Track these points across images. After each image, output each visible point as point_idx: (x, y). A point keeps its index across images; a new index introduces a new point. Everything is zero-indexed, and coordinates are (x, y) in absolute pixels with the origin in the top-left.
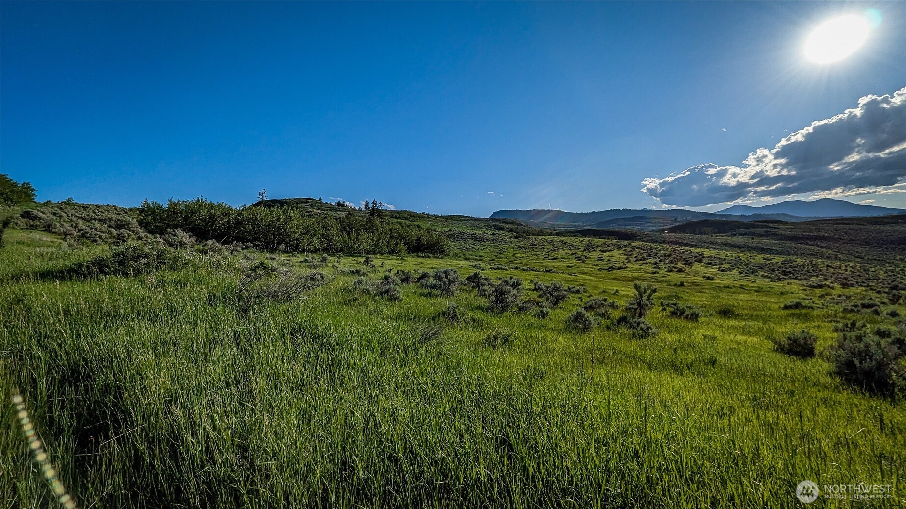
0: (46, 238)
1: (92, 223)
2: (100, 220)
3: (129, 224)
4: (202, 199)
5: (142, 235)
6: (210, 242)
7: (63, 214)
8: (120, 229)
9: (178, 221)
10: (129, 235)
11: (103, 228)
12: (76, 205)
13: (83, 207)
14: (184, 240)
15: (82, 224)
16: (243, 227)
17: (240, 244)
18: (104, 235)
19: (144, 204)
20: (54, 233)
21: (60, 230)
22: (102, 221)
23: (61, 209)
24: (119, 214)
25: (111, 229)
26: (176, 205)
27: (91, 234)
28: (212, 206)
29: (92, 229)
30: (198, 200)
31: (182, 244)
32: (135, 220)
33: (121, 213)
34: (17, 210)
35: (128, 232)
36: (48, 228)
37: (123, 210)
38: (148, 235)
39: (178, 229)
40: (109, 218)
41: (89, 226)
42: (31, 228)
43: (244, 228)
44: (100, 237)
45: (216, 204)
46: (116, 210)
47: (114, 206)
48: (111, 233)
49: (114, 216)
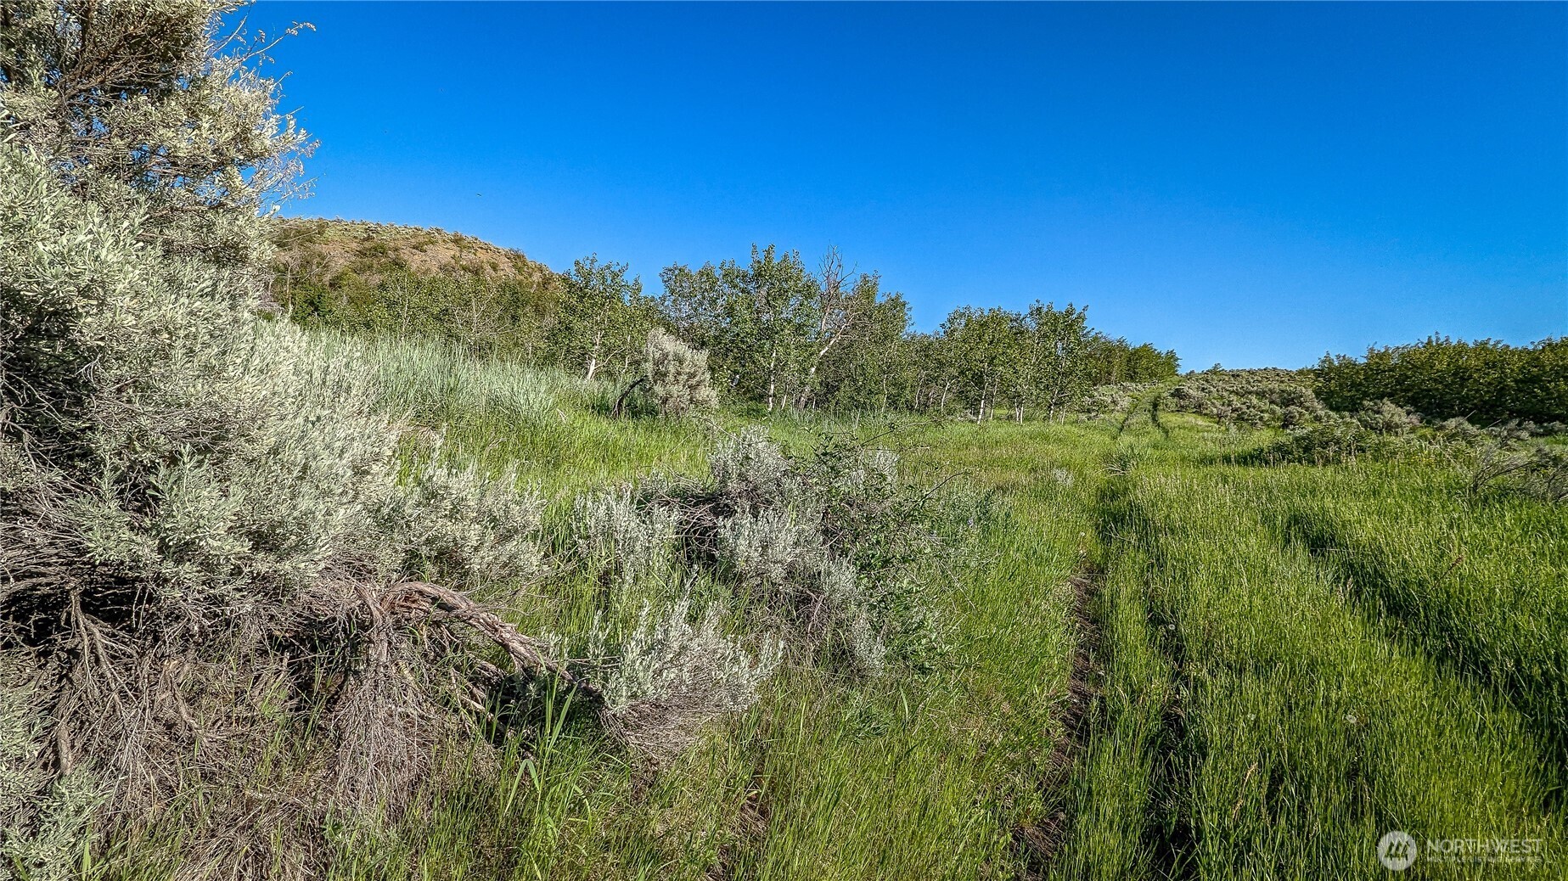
0: (1201, 422)
1: (1247, 398)
2: (1257, 394)
3: (1301, 396)
4: (1438, 339)
5: (1321, 413)
6: (1452, 423)
7: (1212, 389)
8: (1288, 406)
9: (1386, 385)
10: (1301, 414)
11: (1261, 404)
12: (1223, 373)
13: (1233, 376)
14: (1396, 419)
15: (1237, 404)
16: (1541, 388)
17: (1532, 425)
18: (1266, 416)
19: (1324, 362)
20: (1205, 414)
21: (1212, 411)
22: (1261, 395)
23: (1207, 381)
24: (1282, 382)
25: (1274, 406)
26: (1381, 356)
27: (1249, 415)
28: (1461, 349)
29: (1248, 408)
30: (1430, 342)
31: (1390, 427)
32: (1310, 392)
33: (1286, 380)
34: (1163, 388)
35: (1300, 409)
36: (1199, 409)
37: (1288, 373)
38: (1331, 413)
39: (1385, 400)
40: (1270, 390)
41: (1244, 403)
42: (1181, 409)
43: (1544, 389)
44: (1261, 419)
45: (1471, 345)
46: (1278, 375)
47: (1275, 369)
48: (1273, 412)
49: (1275, 386)
